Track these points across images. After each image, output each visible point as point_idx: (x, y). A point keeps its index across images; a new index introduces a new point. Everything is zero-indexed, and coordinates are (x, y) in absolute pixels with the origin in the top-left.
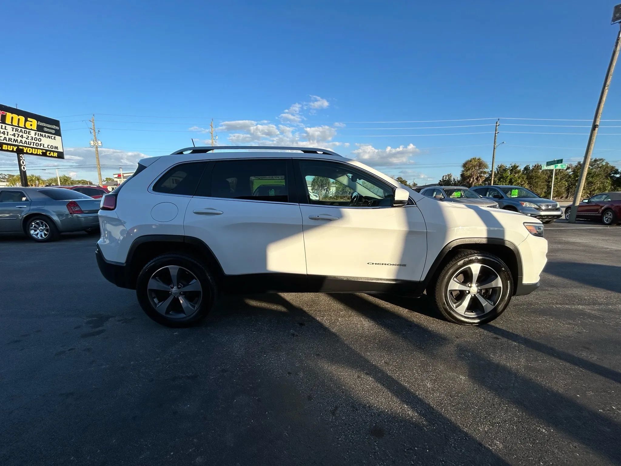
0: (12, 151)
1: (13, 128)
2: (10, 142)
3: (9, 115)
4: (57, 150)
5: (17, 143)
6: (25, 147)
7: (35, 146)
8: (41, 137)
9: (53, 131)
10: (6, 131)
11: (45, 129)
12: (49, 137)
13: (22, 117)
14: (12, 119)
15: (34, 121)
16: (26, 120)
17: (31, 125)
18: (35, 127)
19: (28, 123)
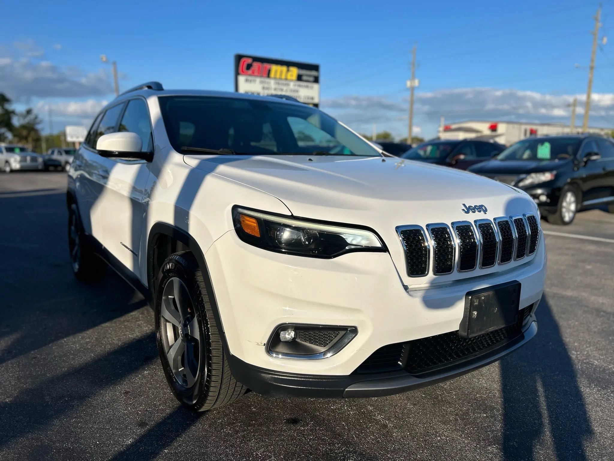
1: (275, 82)
3: (274, 67)
4: (312, 102)
8: (299, 88)
11: (304, 78)
12: (307, 87)
13: (284, 68)
14: (276, 72)
15: (294, 71)
16: (288, 71)
17: (292, 75)
18: (295, 77)
19: (289, 74)
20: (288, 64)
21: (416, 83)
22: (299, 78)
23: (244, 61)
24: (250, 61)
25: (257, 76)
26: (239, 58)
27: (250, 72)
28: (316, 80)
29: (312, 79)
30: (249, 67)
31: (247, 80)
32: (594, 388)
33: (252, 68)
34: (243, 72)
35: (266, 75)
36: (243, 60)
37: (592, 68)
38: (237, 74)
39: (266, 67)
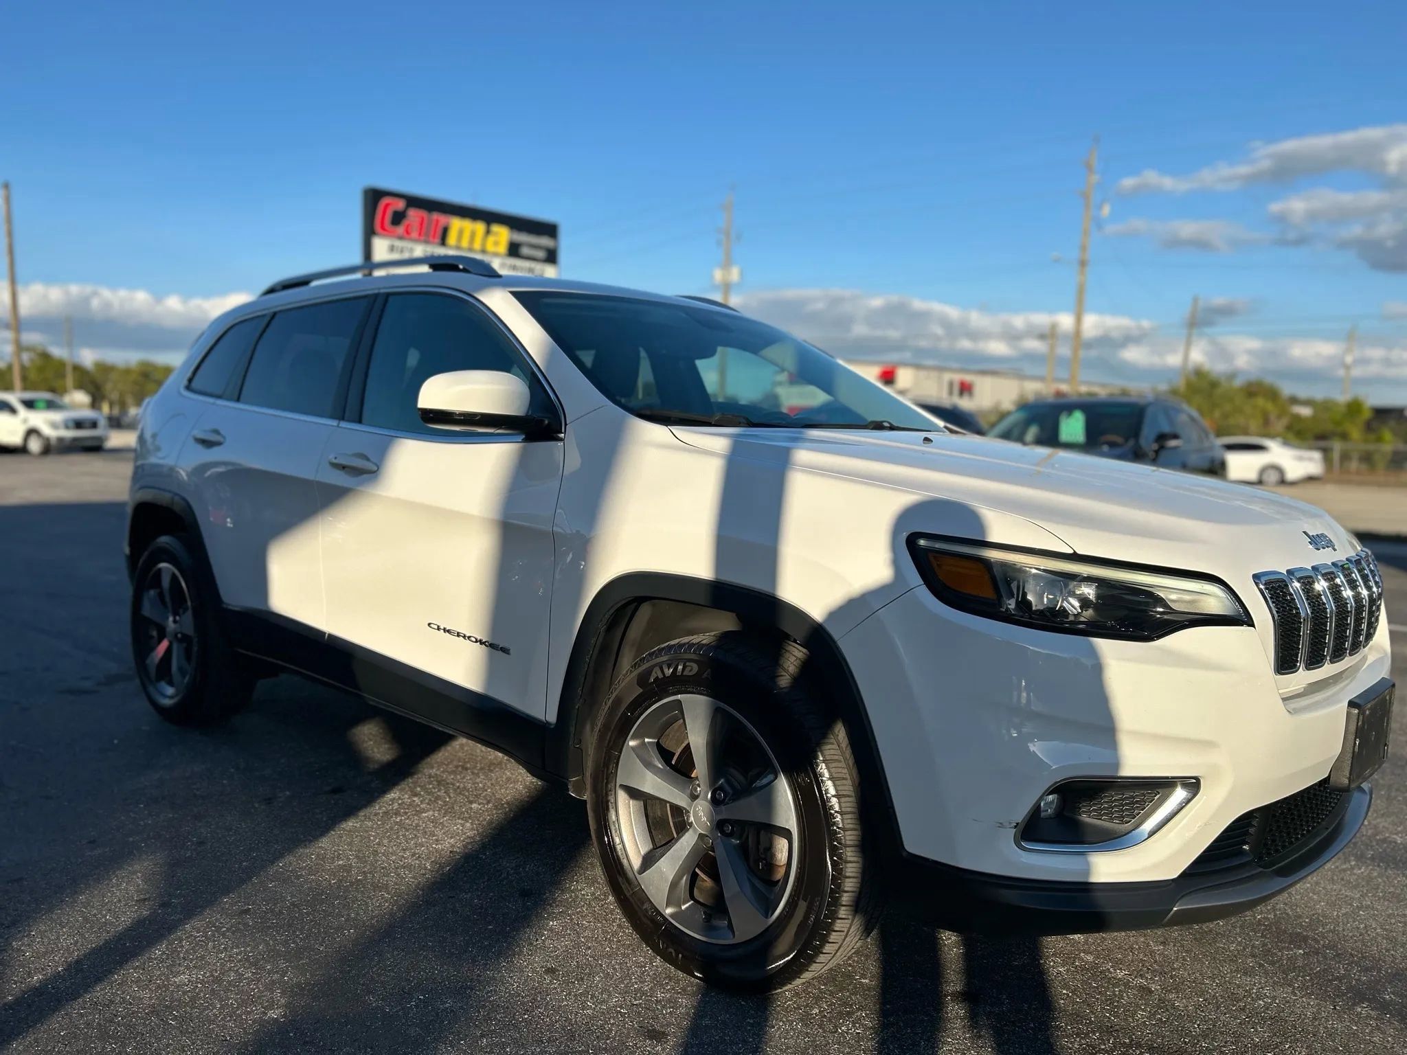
3: (456, 224)
11: (525, 251)
12: (531, 271)
13: (480, 227)
14: (461, 233)
15: (503, 234)
16: (488, 232)
17: (496, 243)
18: (503, 248)
19: (491, 239)
20: (490, 218)
21: (735, 274)
22: (514, 250)
23: (387, 206)
24: (400, 205)
25: (417, 241)
26: (374, 197)
27: (400, 229)
28: (551, 257)
29: (541, 254)
30: (398, 218)
31: (392, 249)
33: (405, 222)
34: (383, 228)
35: (438, 240)
36: (385, 201)
37: (1083, 263)
38: (370, 232)
39: (437, 221)
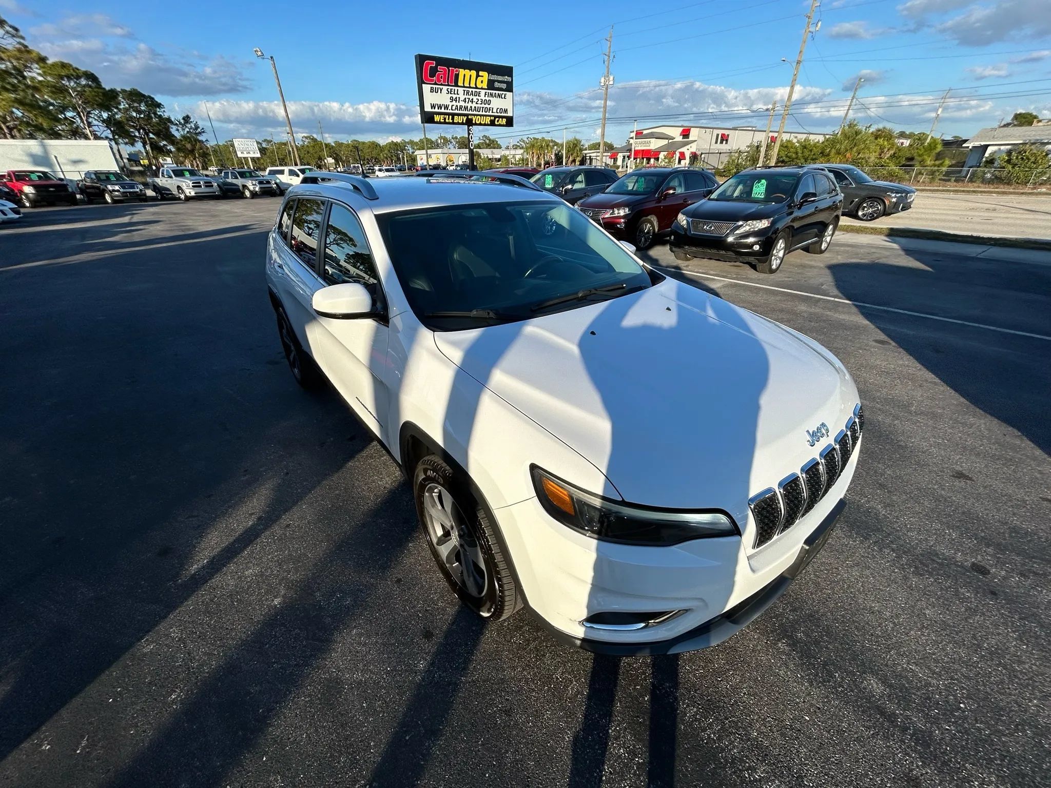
0: (462, 124)
1: (464, 91)
2: (461, 112)
3: (462, 72)
4: (506, 115)
5: (466, 112)
6: (474, 115)
7: (484, 113)
8: (491, 99)
9: (504, 86)
10: (458, 96)
11: (496, 85)
12: (499, 96)
13: (474, 73)
14: (464, 78)
15: (485, 75)
16: (478, 76)
17: (482, 82)
18: (485, 84)
19: (480, 79)
20: (478, 67)
22: (491, 85)
23: (428, 64)
24: (434, 63)
25: (443, 84)
26: (421, 60)
27: (434, 79)
28: (509, 88)
30: (433, 72)
31: (432, 90)
32: (856, 537)
33: (437, 75)
34: (427, 78)
35: (454, 83)
36: (427, 62)
38: (421, 82)
39: (453, 72)
